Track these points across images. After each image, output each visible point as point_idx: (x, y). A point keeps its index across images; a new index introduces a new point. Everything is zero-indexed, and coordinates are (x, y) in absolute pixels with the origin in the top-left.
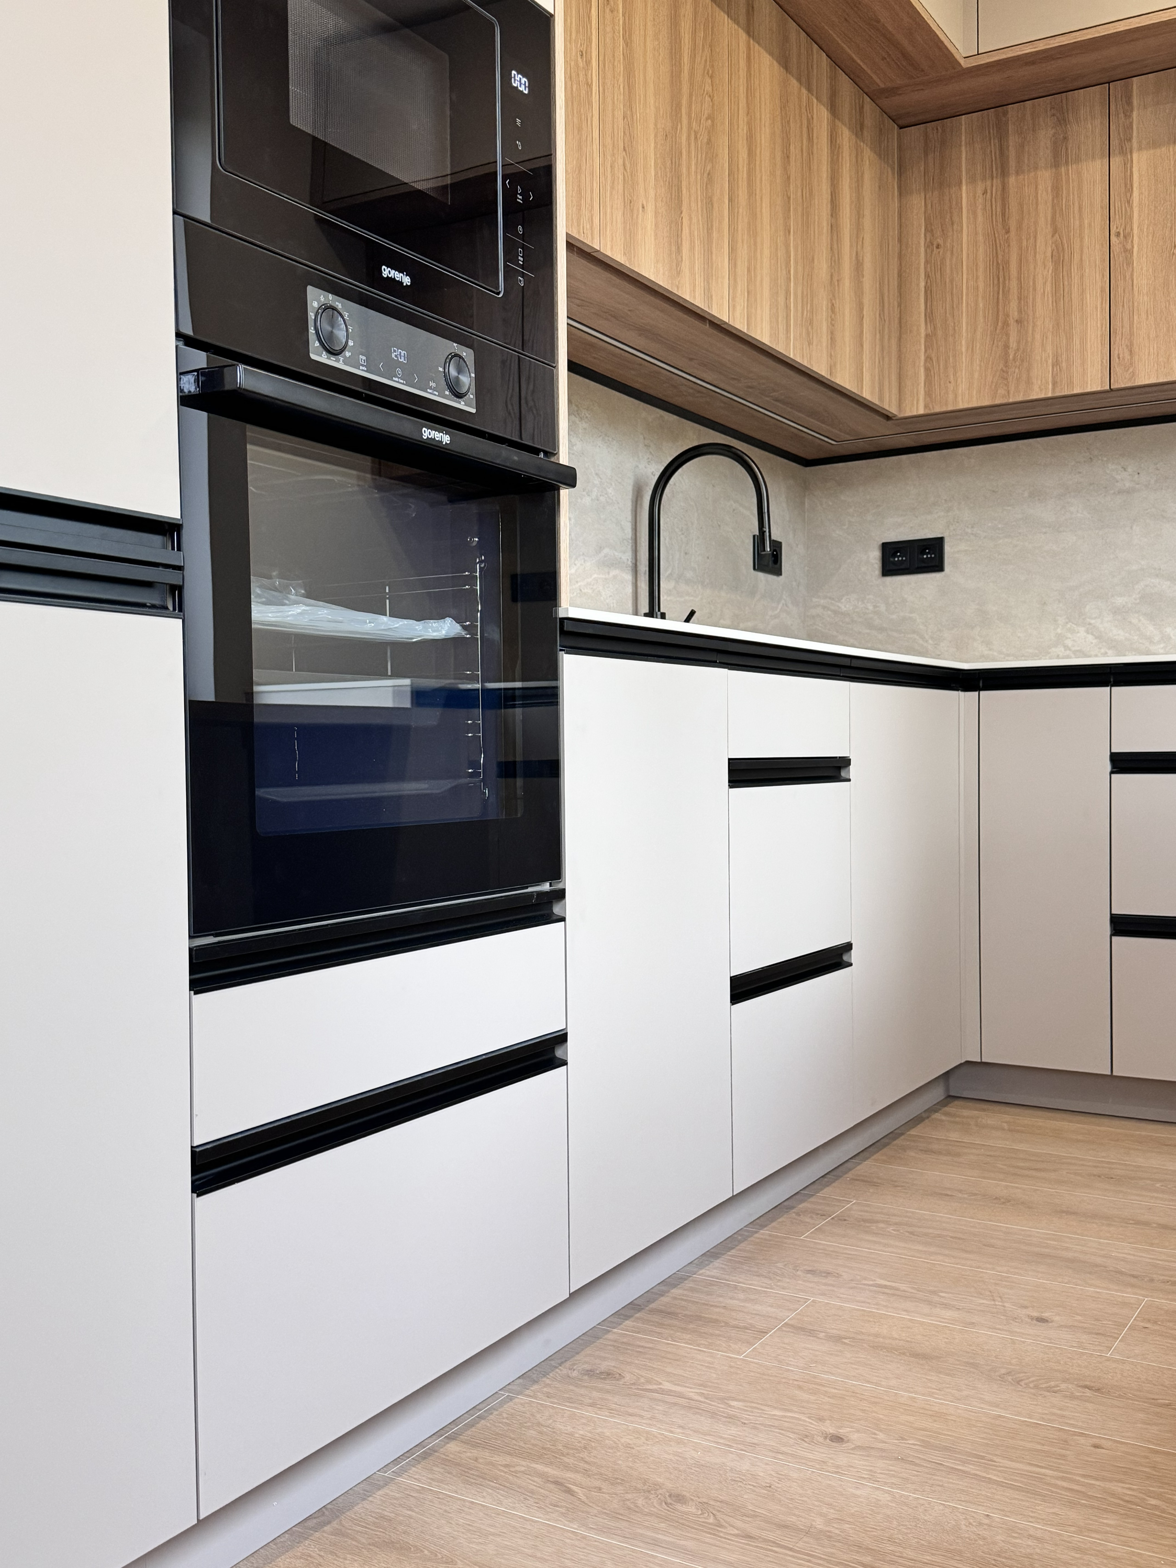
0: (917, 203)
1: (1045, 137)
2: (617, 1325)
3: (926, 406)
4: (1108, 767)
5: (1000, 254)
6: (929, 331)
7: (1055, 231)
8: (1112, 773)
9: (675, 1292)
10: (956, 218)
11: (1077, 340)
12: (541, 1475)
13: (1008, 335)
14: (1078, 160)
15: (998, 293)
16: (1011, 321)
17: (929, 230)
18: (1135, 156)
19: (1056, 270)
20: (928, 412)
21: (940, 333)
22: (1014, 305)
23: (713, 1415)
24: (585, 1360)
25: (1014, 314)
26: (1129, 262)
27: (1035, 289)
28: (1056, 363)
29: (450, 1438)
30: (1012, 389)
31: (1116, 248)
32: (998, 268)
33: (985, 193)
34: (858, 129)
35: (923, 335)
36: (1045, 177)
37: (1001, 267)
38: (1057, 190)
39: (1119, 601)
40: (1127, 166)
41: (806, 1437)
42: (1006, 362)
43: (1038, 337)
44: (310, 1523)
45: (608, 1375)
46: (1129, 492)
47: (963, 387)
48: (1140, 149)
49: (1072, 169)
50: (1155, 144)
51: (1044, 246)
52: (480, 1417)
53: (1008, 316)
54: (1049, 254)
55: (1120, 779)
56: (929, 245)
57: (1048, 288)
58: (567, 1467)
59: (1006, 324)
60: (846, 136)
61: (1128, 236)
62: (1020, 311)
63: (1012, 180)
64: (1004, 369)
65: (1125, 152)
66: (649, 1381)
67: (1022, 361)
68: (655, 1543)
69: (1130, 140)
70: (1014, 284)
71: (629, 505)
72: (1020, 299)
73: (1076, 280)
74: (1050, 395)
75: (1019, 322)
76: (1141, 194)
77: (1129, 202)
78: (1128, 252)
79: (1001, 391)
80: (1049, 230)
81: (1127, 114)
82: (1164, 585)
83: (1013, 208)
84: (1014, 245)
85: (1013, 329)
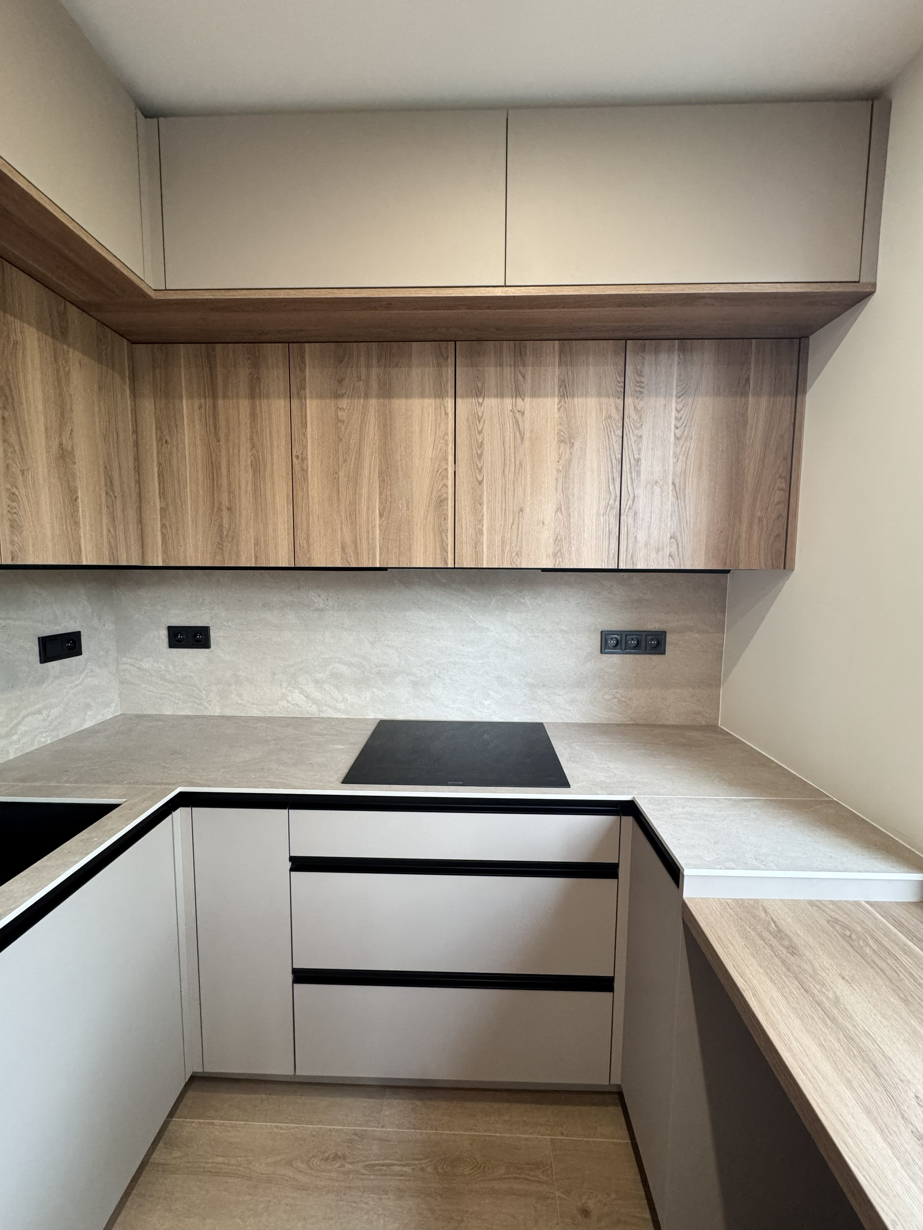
0: (148, 405)
1: (243, 374)
3: (164, 561)
4: (288, 865)
5: (214, 456)
6: (163, 505)
7: (253, 446)
8: (294, 870)
10: (178, 423)
11: (272, 528)
13: (222, 518)
14: (268, 397)
15: (213, 485)
16: (224, 508)
17: (159, 428)
18: (308, 401)
19: (254, 473)
20: (165, 565)
21: (171, 508)
22: (225, 496)
25: (225, 503)
26: (306, 479)
27: (240, 488)
28: (257, 544)
30: (228, 556)
31: (297, 468)
32: (212, 467)
33: (200, 408)
35: (158, 508)
36: (244, 404)
37: (215, 466)
38: (253, 415)
39: (318, 676)
40: (303, 408)
42: (222, 537)
43: (243, 522)
46: (322, 610)
47: (190, 550)
48: (312, 397)
49: (265, 402)
50: (321, 396)
51: (245, 456)
53: (221, 503)
54: (249, 463)
56: (160, 440)
57: (249, 487)
59: (220, 509)
61: (304, 459)
62: (230, 501)
63: (220, 402)
64: (221, 542)
65: (301, 398)
67: (233, 538)
69: (304, 389)
70: (225, 481)
72: (229, 492)
73: (269, 486)
74: (254, 565)
75: (229, 509)
76: (312, 430)
77: (305, 435)
78: (305, 471)
79: (219, 558)
80: (249, 445)
81: (303, 371)
82: (344, 669)
83: (222, 423)
84: (224, 451)
85: (225, 513)
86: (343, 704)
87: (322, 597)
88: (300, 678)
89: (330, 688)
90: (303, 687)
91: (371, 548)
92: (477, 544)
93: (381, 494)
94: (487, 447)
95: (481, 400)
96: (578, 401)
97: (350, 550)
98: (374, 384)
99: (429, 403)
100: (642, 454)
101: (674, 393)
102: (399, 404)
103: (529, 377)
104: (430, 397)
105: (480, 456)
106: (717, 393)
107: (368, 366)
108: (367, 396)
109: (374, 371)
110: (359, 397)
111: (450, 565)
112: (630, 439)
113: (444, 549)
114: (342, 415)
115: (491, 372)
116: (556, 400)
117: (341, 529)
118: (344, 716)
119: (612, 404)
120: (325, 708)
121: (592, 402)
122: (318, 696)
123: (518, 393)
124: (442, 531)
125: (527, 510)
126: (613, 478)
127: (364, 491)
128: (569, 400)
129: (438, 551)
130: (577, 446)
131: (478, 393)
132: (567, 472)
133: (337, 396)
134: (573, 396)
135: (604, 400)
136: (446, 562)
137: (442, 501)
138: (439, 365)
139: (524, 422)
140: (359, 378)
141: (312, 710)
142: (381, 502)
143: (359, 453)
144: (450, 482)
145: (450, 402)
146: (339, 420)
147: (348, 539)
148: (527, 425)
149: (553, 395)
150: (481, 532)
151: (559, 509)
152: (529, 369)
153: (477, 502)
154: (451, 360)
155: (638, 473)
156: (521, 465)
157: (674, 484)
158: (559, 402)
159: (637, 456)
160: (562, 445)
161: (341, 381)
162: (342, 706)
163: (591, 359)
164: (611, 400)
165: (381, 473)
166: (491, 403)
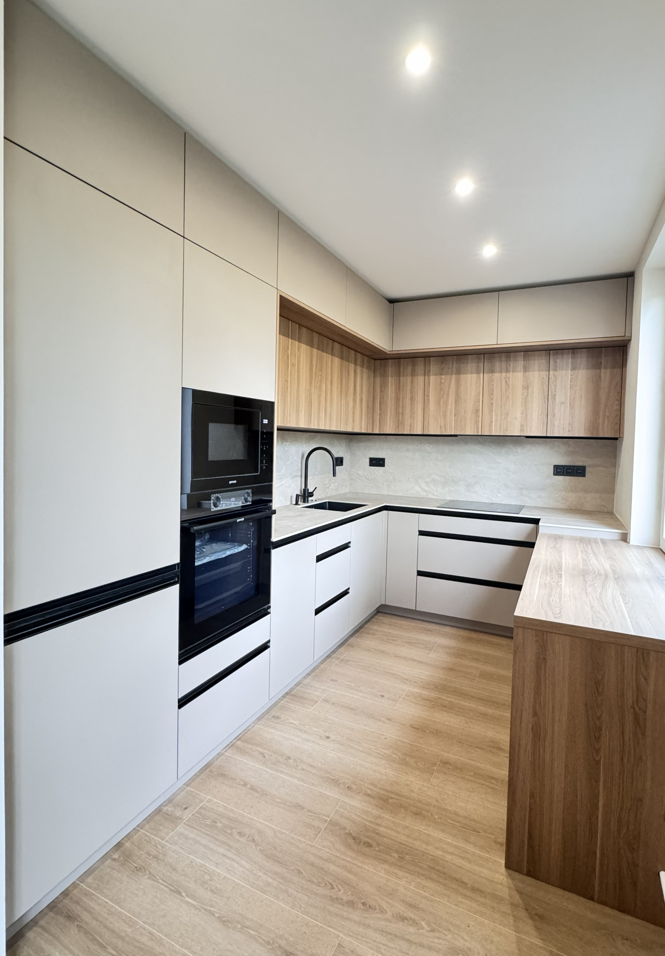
0: (378, 380)
1: (409, 369)
2: (282, 700)
3: (379, 431)
4: (418, 533)
5: (398, 396)
6: (380, 412)
7: (411, 392)
8: (419, 535)
9: (298, 688)
10: (387, 385)
11: (415, 421)
12: (259, 751)
13: (399, 417)
14: (417, 375)
15: (397, 406)
17: (381, 387)
18: (431, 377)
19: (411, 401)
21: (383, 413)
23: (301, 730)
24: (273, 713)
25: (401, 412)
26: (429, 403)
27: (406, 407)
28: (411, 425)
29: (238, 740)
30: (400, 430)
31: (426, 399)
32: (397, 400)
33: (395, 380)
34: (362, 366)
35: (378, 413)
36: (409, 378)
38: (412, 382)
39: (427, 480)
40: (429, 379)
41: (321, 737)
42: (399, 424)
43: (406, 418)
44: (204, 768)
45: (278, 718)
46: (430, 453)
47: (388, 428)
48: (432, 375)
49: (416, 377)
50: (436, 375)
51: (408, 396)
52: (246, 732)
53: (399, 412)
54: (410, 398)
55: (420, 536)
56: (381, 391)
57: (409, 406)
58: (265, 748)
59: (399, 414)
60: (359, 368)
61: (428, 396)
63: (401, 378)
65: (429, 375)
66: (287, 720)
67: (402, 424)
68: (282, 772)
69: (430, 372)
70: (401, 403)
71: (300, 460)
72: (402, 408)
73: (416, 406)
75: (402, 414)
76: (432, 386)
77: (429, 388)
78: (428, 400)
79: (397, 431)
80: (410, 392)
81: (430, 366)
82: (438, 478)
83: (401, 384)
84: (401, 394)
85: (401, 415)
87: (429, 447)
88: (419, 481)
89: (431, 485)
90: (420, 484)
91: (451, 427)
92: (490, 426)
93: (455, 408)
94: (495, 391)
95: (493, 374)
96: (531, 373)
97: (443, 428)
98: (454, 370)
99: (475, 376)
100: (557, 392)
101: (570, 369)
102: (463, 376)
103: (511, 365)
104: (474, 374)
105: (492, 394)
106: (588, 368)
107: (452, 364)
108: (451, 374)
109: (455, 365)
110: (449, 375)
111: (480, 434)
112: (552, 386)
113: (478, 428)
114: (443, 381)
115: (497, 364)
116: (522, 373)
117: (440, 420)
118: (437, 498)
119: (544, 374)
120: (429, 494)
121: (536, 373)
122: (427, 489)
123: (507, 371)
124: (477, 422)
125: (510, 413)
126: (545, 402)
127: (449, 407)
128: (527, 373)
129: (476, 429)
130: (530, 390)
131: (492, 371)
132: (526, 399)
133: (441, 374)
134: (529, 371)
135: (541, 372)
136: (478, 432)
137: (477, 411)
138: (478, 363)
139: (509, 382)
140: (449, 369)
141: (424, 494)
142: (455, 411)
143: (448, 394)
144: (481, 404)
145: (482, 375)
146: (441, 383)
147: (443, 424)
148: (511, 382)
149: (521, 372)
150: (492, 422)
151: (522, 413)
152: (512, 363)
153: (491, 411)
154: (482, 360)
155: (555, 400)
156: (508, 397)
157: (570, 403)
158: (523, 374)
159: (554, 393)
160: (524, 390)
161: (442, 369)
162: (436, 493)
163: (536, 358)
164: (544, 372)
165: (455, 401)
166: (497, 375)
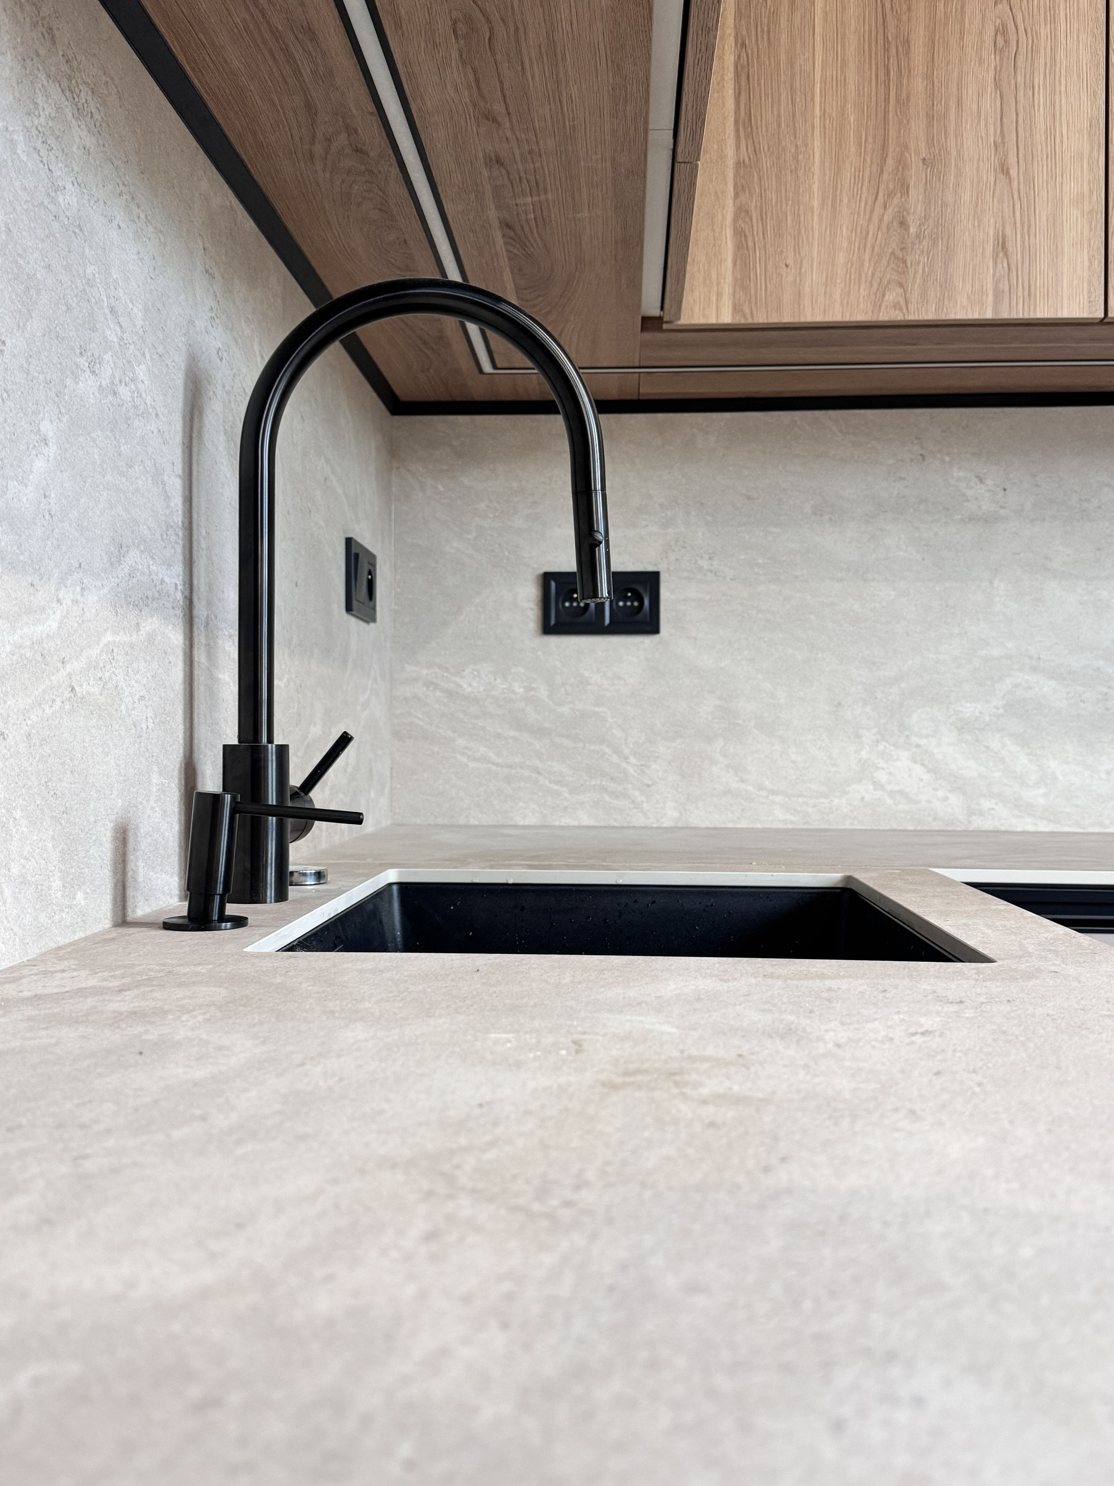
6: (744, 155)
13: (907, 186)
15: (887, 99)
16: (913, 160)
20: (740, 320)
21: (766, 162)
22: (918, 128)
27: (959, 103)
32: (886, 50)
35: (731, 162)
37: (893, 51)
39: (969, 709)
43: (966, 196)
46: (988, 520)
47: (813, 278)
53: (906, 147)
54: (989, 38)
57: (987, 104)
59: (902, 164)
62: (930, 142)
64: (899, 254)
67: (935, 242)
70: (919, 85)
72: (930, 118)
74: (989, 315)
75: (928, 162)
82: (1047, 687)
84: (920, 8)
85: (918, 176)
86: (1042, 791)
87: (989, 482)
88: (915, 717)
89: (1004, 745)
90: (923, 742)
118: (1044, 827)
120: (987, 804)
122: (969, 768)
